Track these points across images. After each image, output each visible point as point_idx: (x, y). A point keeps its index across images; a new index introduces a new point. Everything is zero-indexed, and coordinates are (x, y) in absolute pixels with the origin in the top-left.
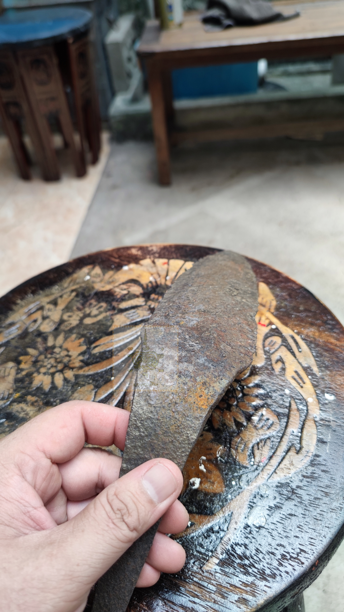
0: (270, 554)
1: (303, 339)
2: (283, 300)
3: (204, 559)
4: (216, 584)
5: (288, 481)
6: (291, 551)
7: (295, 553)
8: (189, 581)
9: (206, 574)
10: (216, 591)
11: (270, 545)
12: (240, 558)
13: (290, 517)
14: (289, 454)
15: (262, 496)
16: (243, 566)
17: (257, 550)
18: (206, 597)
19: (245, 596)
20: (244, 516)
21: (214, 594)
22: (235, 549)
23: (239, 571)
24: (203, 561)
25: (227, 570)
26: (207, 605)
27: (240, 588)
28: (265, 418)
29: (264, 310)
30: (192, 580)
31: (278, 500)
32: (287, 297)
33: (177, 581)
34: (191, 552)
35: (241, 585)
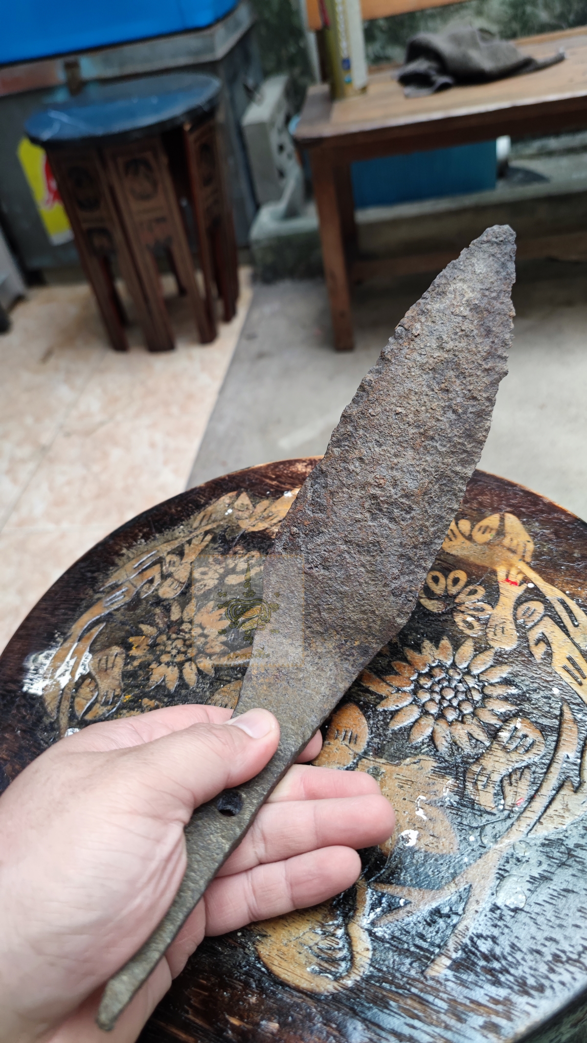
0: (535, 953)
1: (580, 606)
2: (546, 541)
3: (428, 958)
4: (448, 998)
5: (561, 836)
6: (567, 948)
7: (575, 952)
8: (404, 993)
9: (430, 982)
10: (448, 1009)
11: (534, 938)
12: (486, 958)
13: (565, 894)
14: (562, 792)
15: (518, 860)
16: (491, 971)
17: (513, 946)
18: (432, 1019)
19: (496, 1019)
20: (490, 892)
21: (445, 1014)
22: (477, 944)
23: (484, 979)
24: (425, 961)
25: (464, 977)
26: (434, 1031)
27: (485, 1006)
28: (520, 734)
29: (515, 559)
30: (409, 990)
31: (545, 867)
32: (552, 536)
33: (385, 993)
34: (406, 946)
35: (488, 1001)
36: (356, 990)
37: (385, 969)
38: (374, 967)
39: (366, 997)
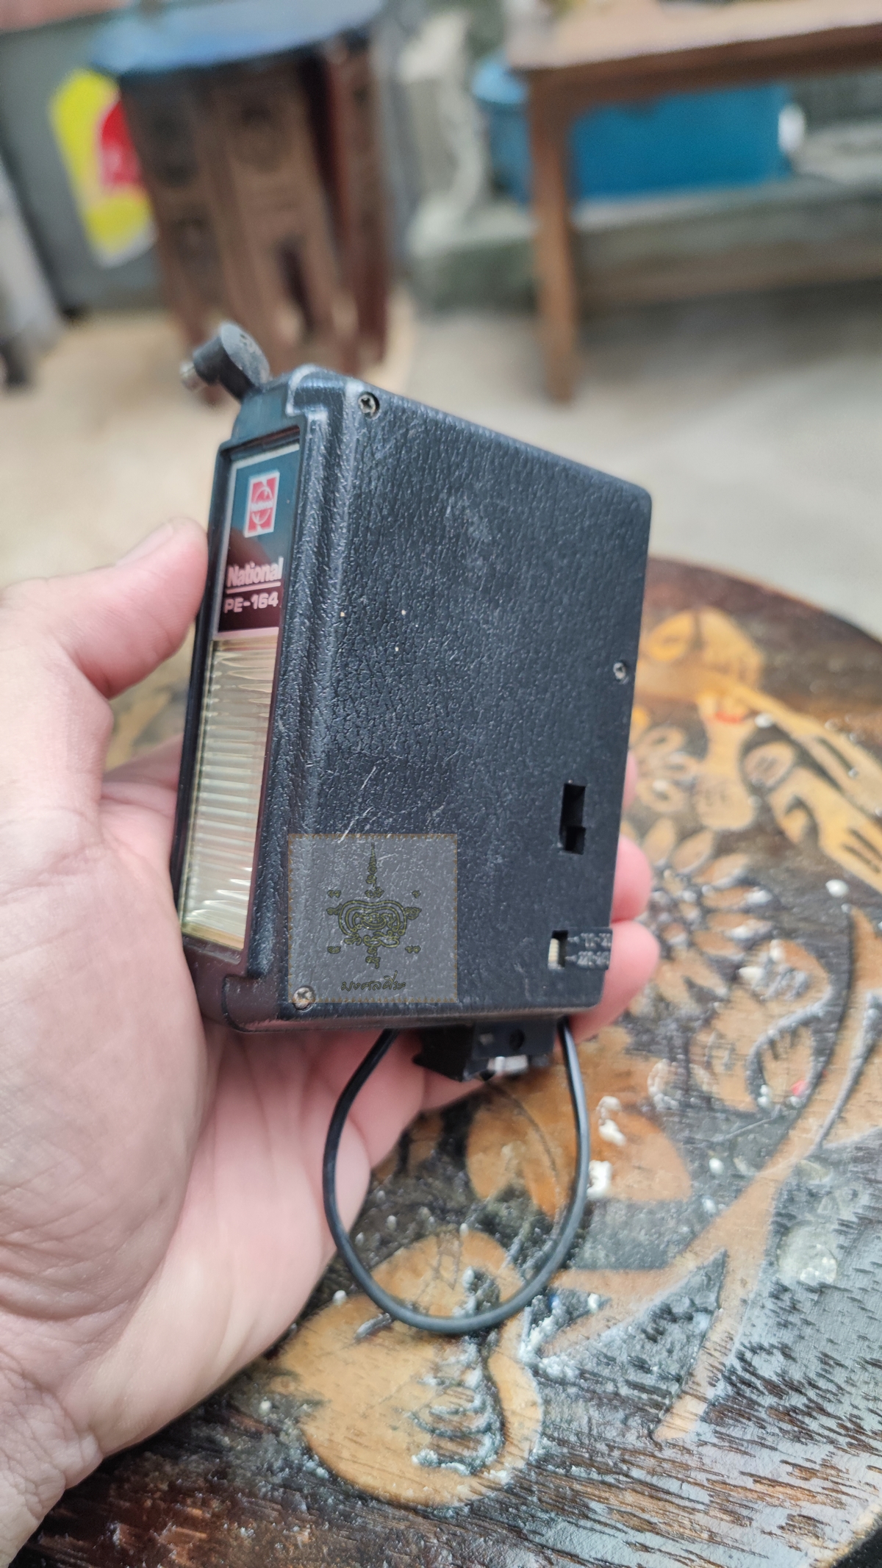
0: (870, 1368)
1: (857, 743)
3: (658, 1406)
4: (708, 1480)
8: (619, 1481)
9: (668, 1453)
10: (712, 1502)
11: (864, 1338)
12: (774, 1389)
14: (876, 1060)
15: (812, 1194)
16: (789, 1414)
17: (825, 1359)
18: (681, 1525)
19: (810, 1509)
20: (763, 1259)
21: (706, 1513)
22: (753, 1364)
23: (777, 1431)
24: (653, 1411)
25: (736, 1432)
26: (687, 1551)
27: (789, 1485)
28: (781, 968)
30: (627, 1475)
31: (865, 1200)
32: (787, 640)
33: (577, 1487)
34: (610, 1387)
35: (790, 1474)
36: (518, 1490)
37: (573, 1439)
38: (551, 1438)
39: (540, 1500)
